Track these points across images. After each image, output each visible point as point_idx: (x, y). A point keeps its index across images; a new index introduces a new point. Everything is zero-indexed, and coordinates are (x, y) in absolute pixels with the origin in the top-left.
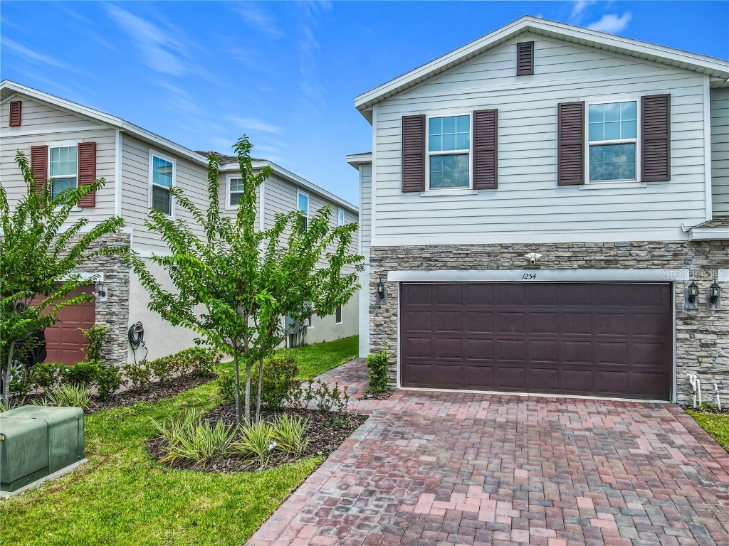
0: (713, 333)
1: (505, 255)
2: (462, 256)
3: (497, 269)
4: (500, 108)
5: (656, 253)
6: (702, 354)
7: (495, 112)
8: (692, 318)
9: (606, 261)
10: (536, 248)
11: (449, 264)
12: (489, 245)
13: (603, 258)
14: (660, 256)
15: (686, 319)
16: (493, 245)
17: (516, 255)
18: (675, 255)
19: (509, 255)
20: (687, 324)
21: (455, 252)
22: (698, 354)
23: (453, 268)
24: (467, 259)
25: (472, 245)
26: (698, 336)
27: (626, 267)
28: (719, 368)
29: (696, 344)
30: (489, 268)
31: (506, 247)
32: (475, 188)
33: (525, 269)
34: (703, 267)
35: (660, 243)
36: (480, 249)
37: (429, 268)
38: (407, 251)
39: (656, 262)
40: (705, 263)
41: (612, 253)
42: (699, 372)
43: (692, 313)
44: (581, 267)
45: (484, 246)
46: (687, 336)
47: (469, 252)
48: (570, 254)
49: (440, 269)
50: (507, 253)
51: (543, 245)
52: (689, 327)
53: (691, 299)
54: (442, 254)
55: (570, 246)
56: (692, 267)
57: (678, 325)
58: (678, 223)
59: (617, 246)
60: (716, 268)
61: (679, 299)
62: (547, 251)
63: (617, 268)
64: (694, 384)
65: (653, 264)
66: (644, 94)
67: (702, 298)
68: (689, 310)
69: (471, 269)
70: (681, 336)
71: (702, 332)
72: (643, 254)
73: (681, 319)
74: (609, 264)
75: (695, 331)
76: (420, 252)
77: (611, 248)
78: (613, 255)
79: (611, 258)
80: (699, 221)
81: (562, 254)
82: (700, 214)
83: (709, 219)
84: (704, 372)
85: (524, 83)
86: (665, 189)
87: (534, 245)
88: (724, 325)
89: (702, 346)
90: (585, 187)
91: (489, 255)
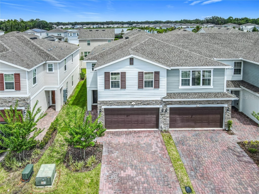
3: (126, 105)
5: (156, 102)
7: (125, 72)
9: (147, 104)
10: (134, 101)
13: (147, 103)
16: (125, 101)
18: (160, 103)
19: (128, 103)
21: (117, 102)
22: (163, 121)
23: (116, 105)
26: (164, 118)
27: (151, 105)
28: (167, 123)
30: (124, 105)
31: (128, 101)
32: (121, 88)
33: (131, 105)
34: (164, 105)
35: (157, 100)
37: (111, 105)
38: (106, 102)
39: (156, 104)
40: (165, 104)
41: (149, 102)
42: (163, 124)
44: (143, 105)
45: (123, 101)
46: (162, 118)
47: (120, 102)
48: (140, 102)
49: (114, 106)
51: (135, 100)
52: (162, 116)
53: (162, 111)
54: (114, 102)
55: (141, 101)
56: (163, 105)
57: (160, 116)
58: (161, 96)
59: (150, 101)
60: (167, 105)
61: (160, 111)
62: (136, 102)
64: (162, 127)
66: (155, 71)
67: (164, 111)
68: (162, 113)
69: (120, 105)
70: (160, 118)
71: (164, 117)
72: (154, 102)
74: (148, 104)
77: (148, 101)
78: (148, 103)
80: (164, 96)
81: (139, 102)
82: (164, 95)
83: (166, 96)
84: (165, 124)
85: (131, 66)
86: (158, 90)
87: (133, 100)
88: (168, 115)
89: (164, 119)
90: (144, 89)
91: (124, 103)
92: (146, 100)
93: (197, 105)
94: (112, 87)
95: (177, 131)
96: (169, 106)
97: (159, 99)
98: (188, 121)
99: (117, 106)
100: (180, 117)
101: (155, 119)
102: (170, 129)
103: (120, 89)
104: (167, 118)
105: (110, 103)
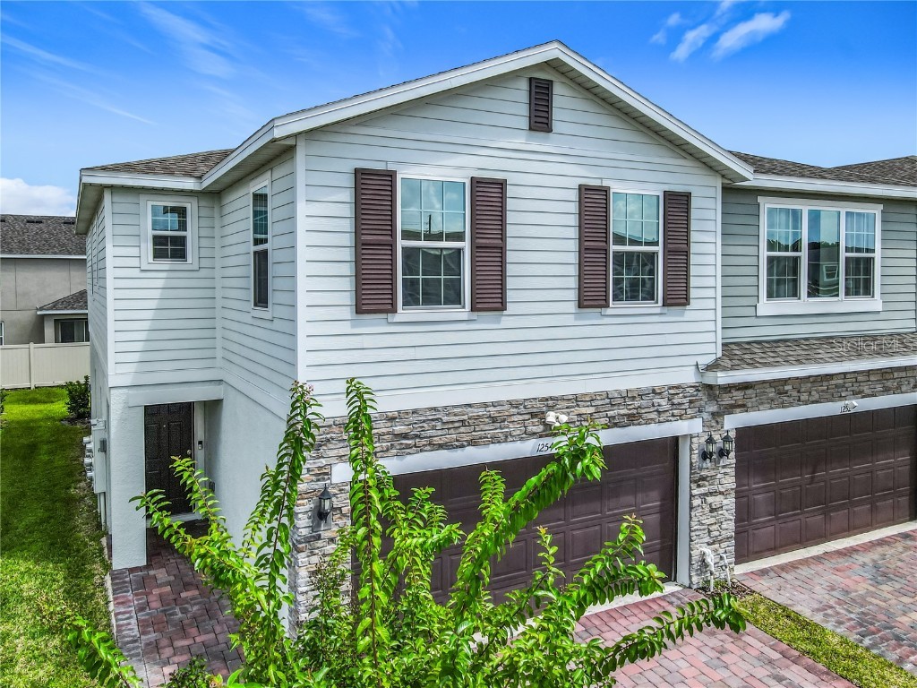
0: (722, 493)
1: (515, 418)
2: (456, 425)
3: (506, 441)
4: (511, 178)
5: (676, 400)
6: (713, 520)
7: (502, 185)
8: (703, 479)
9: (629, 416)
10: (551, 403)
11: (437, 440)
12: (493, 405)
13: (625, 411)
14: (679, 404)
15: (700, 480)
16: (499, 404)
17: (527, 417)
18: (691, 402)
19: (521, 418)
20: (699, 486)
21: (445, 419)
22: (708, 522)
23: (441, 447)
24: (462, 429)
25: (470, 405)
26: (710, 499)
27: (648, 422)
28: (725, 534)
29: (707, 509)
30: (495, 440)
31: (517, 404)
32: (473, 309)
33: (541, 436)
34: (713, 414)
35: (677, 387)
36: (481, 412)
39: (675, 412)
40: (715, 409)
41: (637, 404)
42: (709, 544)
43: (704, 473)
44: (604, 427)
45: (485, 405)
46: (699, 501)
47: (465, 417)
48: (592, 410)
49: (421, 451)
50: (518, 414)
51: (562, 399)
52: (702, 490)
53: (704, 455)
54: (425, 425)
55: (592, 399)
56: (705, 415)
57: (692, 490)
58: (694, 360)
59: (640, 394)
60: (724, 413)
61: (687, 458)
62: (567, 408)
63: (639, 425)
64: (709, 561)
65: (673, 415)
66: (667, 188)
67: (714, 452)
68: (701, 469)
69: (469, 445)
70: (695, 503)
71: (711, 494)
72: (664, 403)
73: (695, 482)
74: (633, 419)
75: (706, 495)
76: (389, 424)
77: (633, 398)
78: (635, 406)
79: (635, 411)
80: (709, 359)
81: (583, 410)
82: (711, 348)
83: (719, 355)
84: (713, 543)
85: (538, 143)
86: (682, 315)
87: (551, 398)
88: (729, 482)
89: (712, 510)
90: (609, 311)
91: (494, 420)
92: (619, 392)
93: (842, 403)
94: (411, 300)
95: (772, 574)
96: (732, 422)
97: (688, 377)
98: (799, 502)
99: (444, 453)
100: (766, 490)
101: (658, 515)
102: (741, 569)
103: (462, 312)
104: (725, 502)
105: (399, 429)
